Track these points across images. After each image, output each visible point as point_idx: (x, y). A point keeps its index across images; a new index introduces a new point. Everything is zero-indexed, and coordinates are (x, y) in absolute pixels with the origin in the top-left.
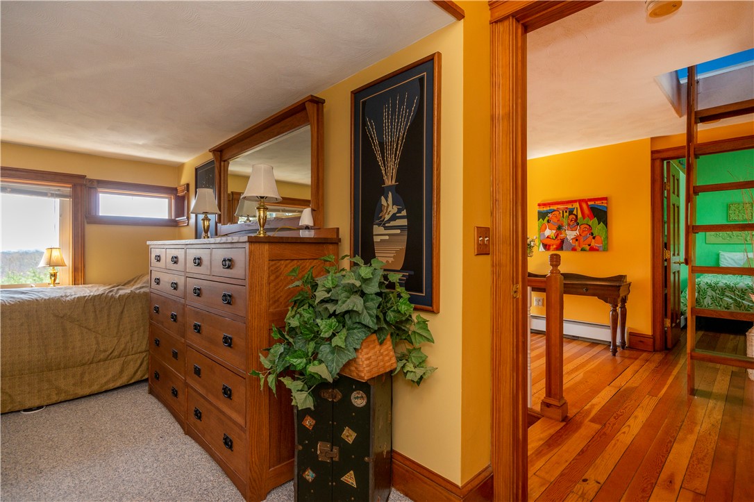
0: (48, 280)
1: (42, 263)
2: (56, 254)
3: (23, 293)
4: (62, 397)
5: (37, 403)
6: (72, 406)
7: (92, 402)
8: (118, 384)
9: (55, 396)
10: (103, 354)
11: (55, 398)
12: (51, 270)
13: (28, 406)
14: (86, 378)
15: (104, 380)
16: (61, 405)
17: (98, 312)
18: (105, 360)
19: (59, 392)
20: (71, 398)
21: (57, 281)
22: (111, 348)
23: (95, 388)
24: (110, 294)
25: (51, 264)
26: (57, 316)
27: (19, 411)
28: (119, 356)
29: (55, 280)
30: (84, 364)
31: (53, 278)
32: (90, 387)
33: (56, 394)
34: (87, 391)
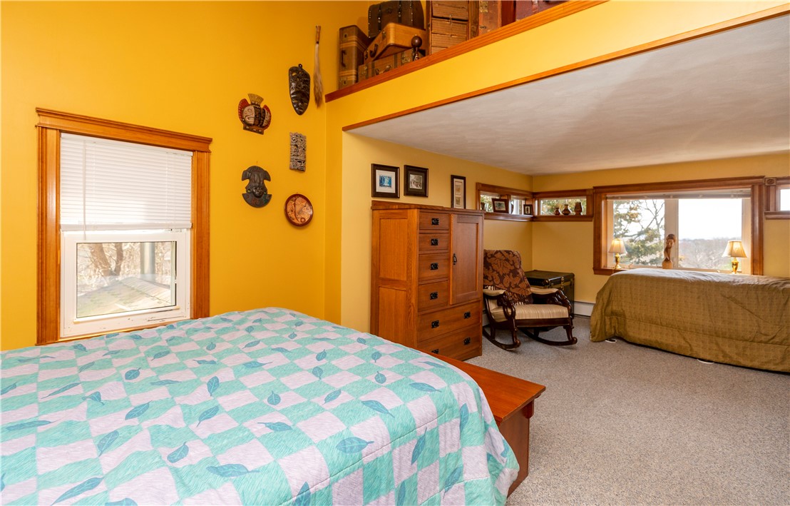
0: (729, 268)
1: (726, 254)
2: (737, 246)
3: (704, 275)
4: (727, 361)
5: (708, 358)
6: (735, 370)
7: (752, 374)
8: (779, 368)
9: (721, 357)
10: (765, 337)
11: (721, 359)
12: (733, 260)
13: (702, 357)
14: (748, 352)
15: (765, 360)
16: (726, 366)
17: (760, 300)
18: (766, 343)
19: (725, 355)
20: (735, 364)
21: (738, 270)
22: (772, 333)
23: (756, 364)
24: (774, 286)
25: (733, 254)
26: (725, 297)
27: (696, 358)
28: (781, 344)
29: (736, 269)
30: (747, 340)
31: (735, 267)
32: (751, 361)
33: (723, 356)
34: (749, 364)
